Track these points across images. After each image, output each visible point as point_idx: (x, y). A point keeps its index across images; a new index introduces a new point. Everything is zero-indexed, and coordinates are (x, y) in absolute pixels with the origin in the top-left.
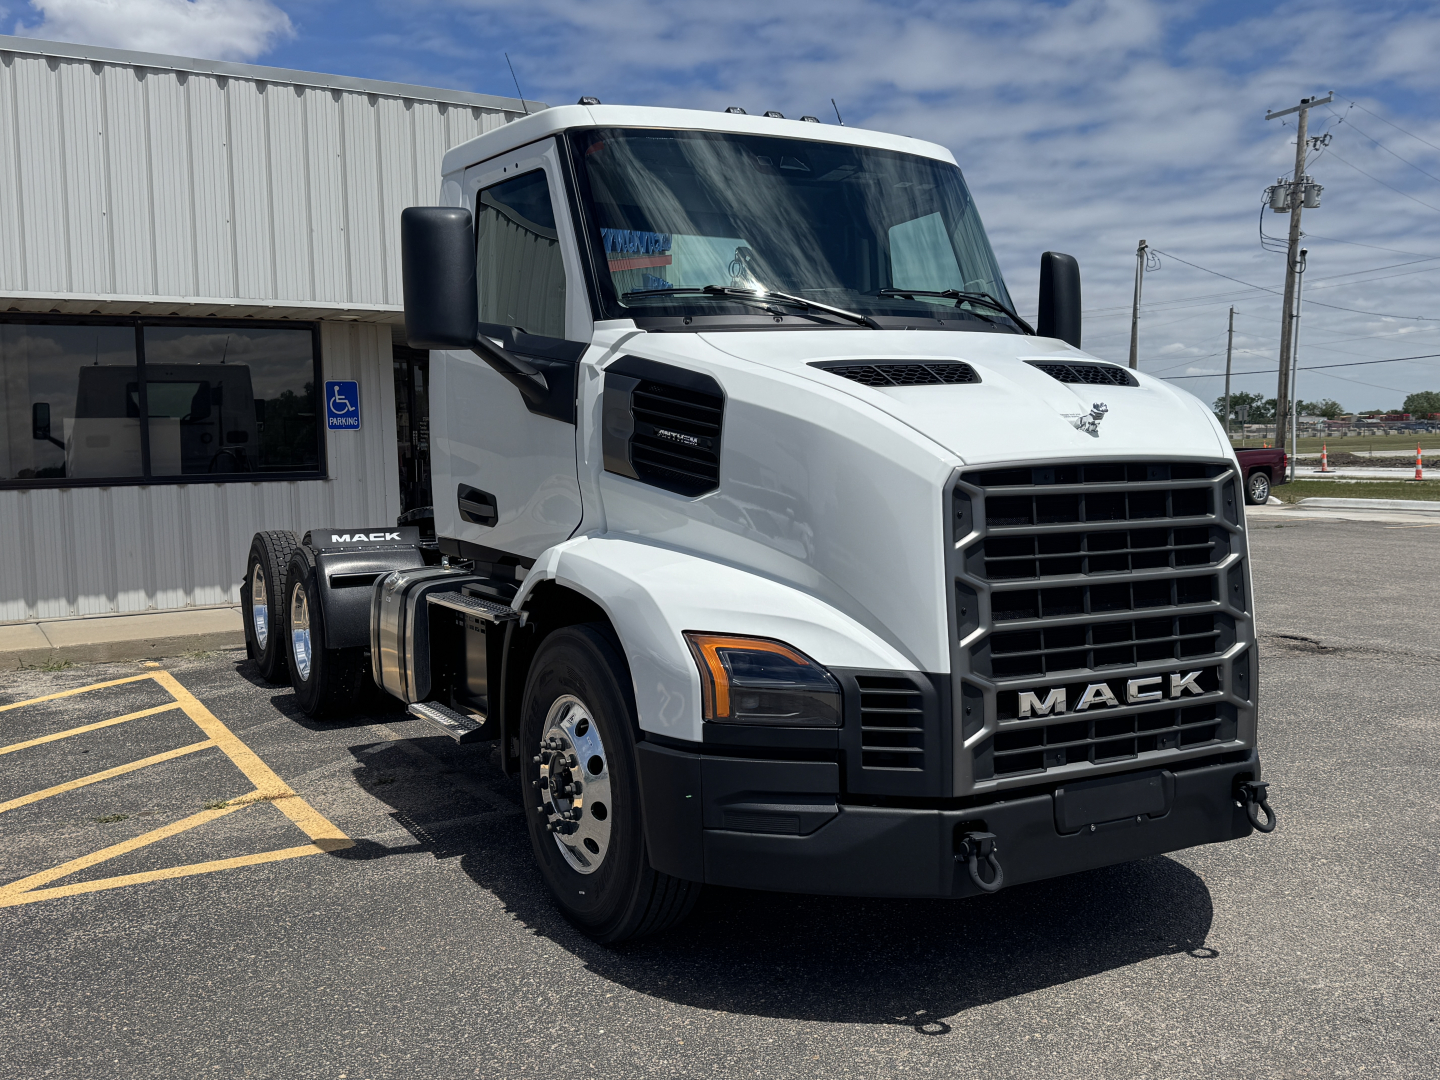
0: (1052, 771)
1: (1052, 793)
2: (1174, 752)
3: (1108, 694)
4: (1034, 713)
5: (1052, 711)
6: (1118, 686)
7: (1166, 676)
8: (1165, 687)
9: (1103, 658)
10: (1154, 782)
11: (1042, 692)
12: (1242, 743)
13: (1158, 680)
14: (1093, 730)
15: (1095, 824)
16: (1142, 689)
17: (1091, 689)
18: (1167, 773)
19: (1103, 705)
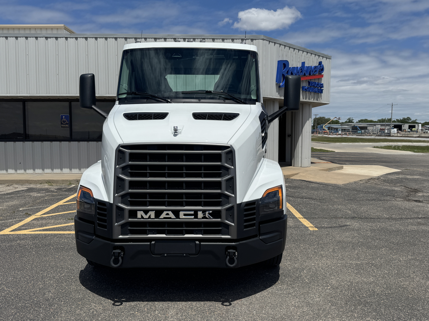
0: (150, 236)
1: (151, 242)
2: (200, 236)
3: (172, 215)
4: (142, 217)
5: (149, 217)
6: (176, 213)
7: (196, 212)
8: (196, 215)
9: (170, 204)
10: (192, 244)
11: (146, 212)
12: (230, 237)
13: (192, 213)
14: (166, 225)
15: (167, 254)
16: (185, 215)
17: (165, 213)
18: (197, 242)
19: (170, 218)
